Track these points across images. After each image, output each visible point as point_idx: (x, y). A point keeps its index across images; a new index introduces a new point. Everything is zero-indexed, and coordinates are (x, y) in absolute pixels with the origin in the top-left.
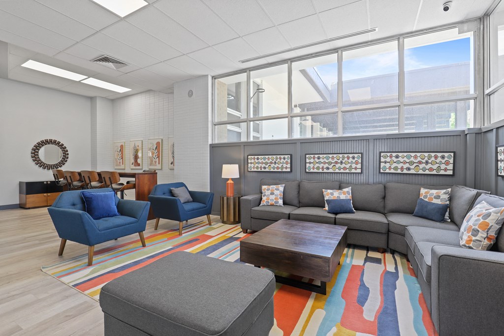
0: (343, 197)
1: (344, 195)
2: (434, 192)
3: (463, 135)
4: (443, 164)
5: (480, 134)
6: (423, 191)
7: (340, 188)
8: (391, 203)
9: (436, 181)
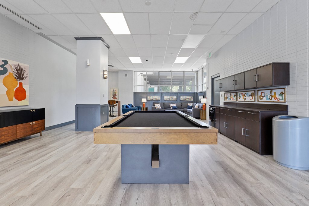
0: (174, 106)
1: (174, 105)
2: (190, 104)
3: (194, 93)
4: (191, 99)
5: (197, 93)
6: (188, 104)
7: (173, 104)
8: (183, 107)
9: (190, 102)
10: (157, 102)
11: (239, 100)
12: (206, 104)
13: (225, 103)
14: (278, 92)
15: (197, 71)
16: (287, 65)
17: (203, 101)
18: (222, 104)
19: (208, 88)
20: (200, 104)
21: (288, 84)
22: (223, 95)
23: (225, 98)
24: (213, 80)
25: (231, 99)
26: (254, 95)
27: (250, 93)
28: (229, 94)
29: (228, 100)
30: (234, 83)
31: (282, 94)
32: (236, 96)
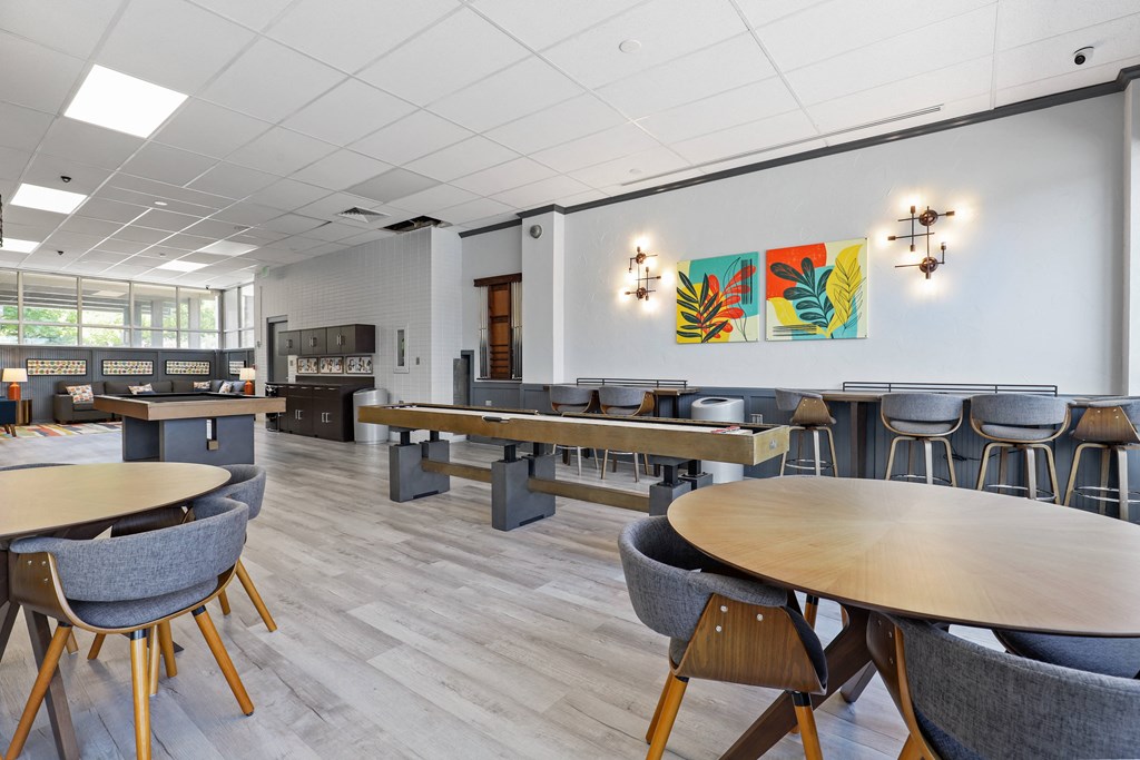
2: (202, 383)
4: (203, 368)
5: (222, 353)
6: (196, 384)
7: (141, 385)
9: (201, 378)
10: (78, 380)
11: (323, 371)
12: (253, 382)
13: (298, 378)
14: (366, 360)
15: (222, 291)
16: (372, 328)
17: (247, 374)
18: (292, 380)
19: (259, 345)
20: (236, 383)
21: (374, 352)
22: (295, 362)
23: (299, 367)
24: (271, 326)
25: (309, 370)
26: (341, 363)
27: (337, 360)
28: (305, 361)
29: (303, 371)
30: (311, 342)
31: (369, 363)
32: (317, 364)
